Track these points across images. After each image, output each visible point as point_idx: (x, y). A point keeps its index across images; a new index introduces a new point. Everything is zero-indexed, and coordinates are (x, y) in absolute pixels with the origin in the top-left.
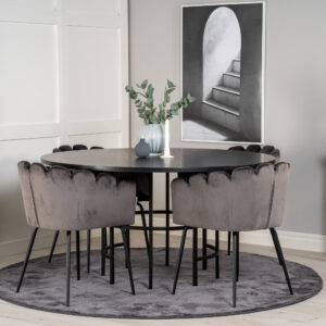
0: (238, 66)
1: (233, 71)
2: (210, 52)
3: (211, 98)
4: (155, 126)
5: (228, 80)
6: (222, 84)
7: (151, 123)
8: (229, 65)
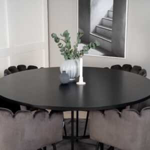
0: (111, 14)
1: (108, 17)
2: (95, 5)
3: (95, 32)
4: (72, 61)
5: (105, 22)
6: (101, 24)
7: (69, 59)
8: (106, 13)
